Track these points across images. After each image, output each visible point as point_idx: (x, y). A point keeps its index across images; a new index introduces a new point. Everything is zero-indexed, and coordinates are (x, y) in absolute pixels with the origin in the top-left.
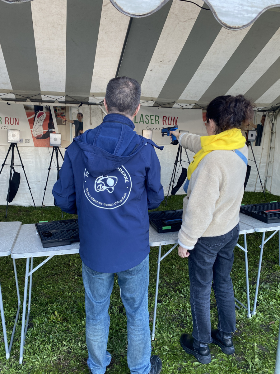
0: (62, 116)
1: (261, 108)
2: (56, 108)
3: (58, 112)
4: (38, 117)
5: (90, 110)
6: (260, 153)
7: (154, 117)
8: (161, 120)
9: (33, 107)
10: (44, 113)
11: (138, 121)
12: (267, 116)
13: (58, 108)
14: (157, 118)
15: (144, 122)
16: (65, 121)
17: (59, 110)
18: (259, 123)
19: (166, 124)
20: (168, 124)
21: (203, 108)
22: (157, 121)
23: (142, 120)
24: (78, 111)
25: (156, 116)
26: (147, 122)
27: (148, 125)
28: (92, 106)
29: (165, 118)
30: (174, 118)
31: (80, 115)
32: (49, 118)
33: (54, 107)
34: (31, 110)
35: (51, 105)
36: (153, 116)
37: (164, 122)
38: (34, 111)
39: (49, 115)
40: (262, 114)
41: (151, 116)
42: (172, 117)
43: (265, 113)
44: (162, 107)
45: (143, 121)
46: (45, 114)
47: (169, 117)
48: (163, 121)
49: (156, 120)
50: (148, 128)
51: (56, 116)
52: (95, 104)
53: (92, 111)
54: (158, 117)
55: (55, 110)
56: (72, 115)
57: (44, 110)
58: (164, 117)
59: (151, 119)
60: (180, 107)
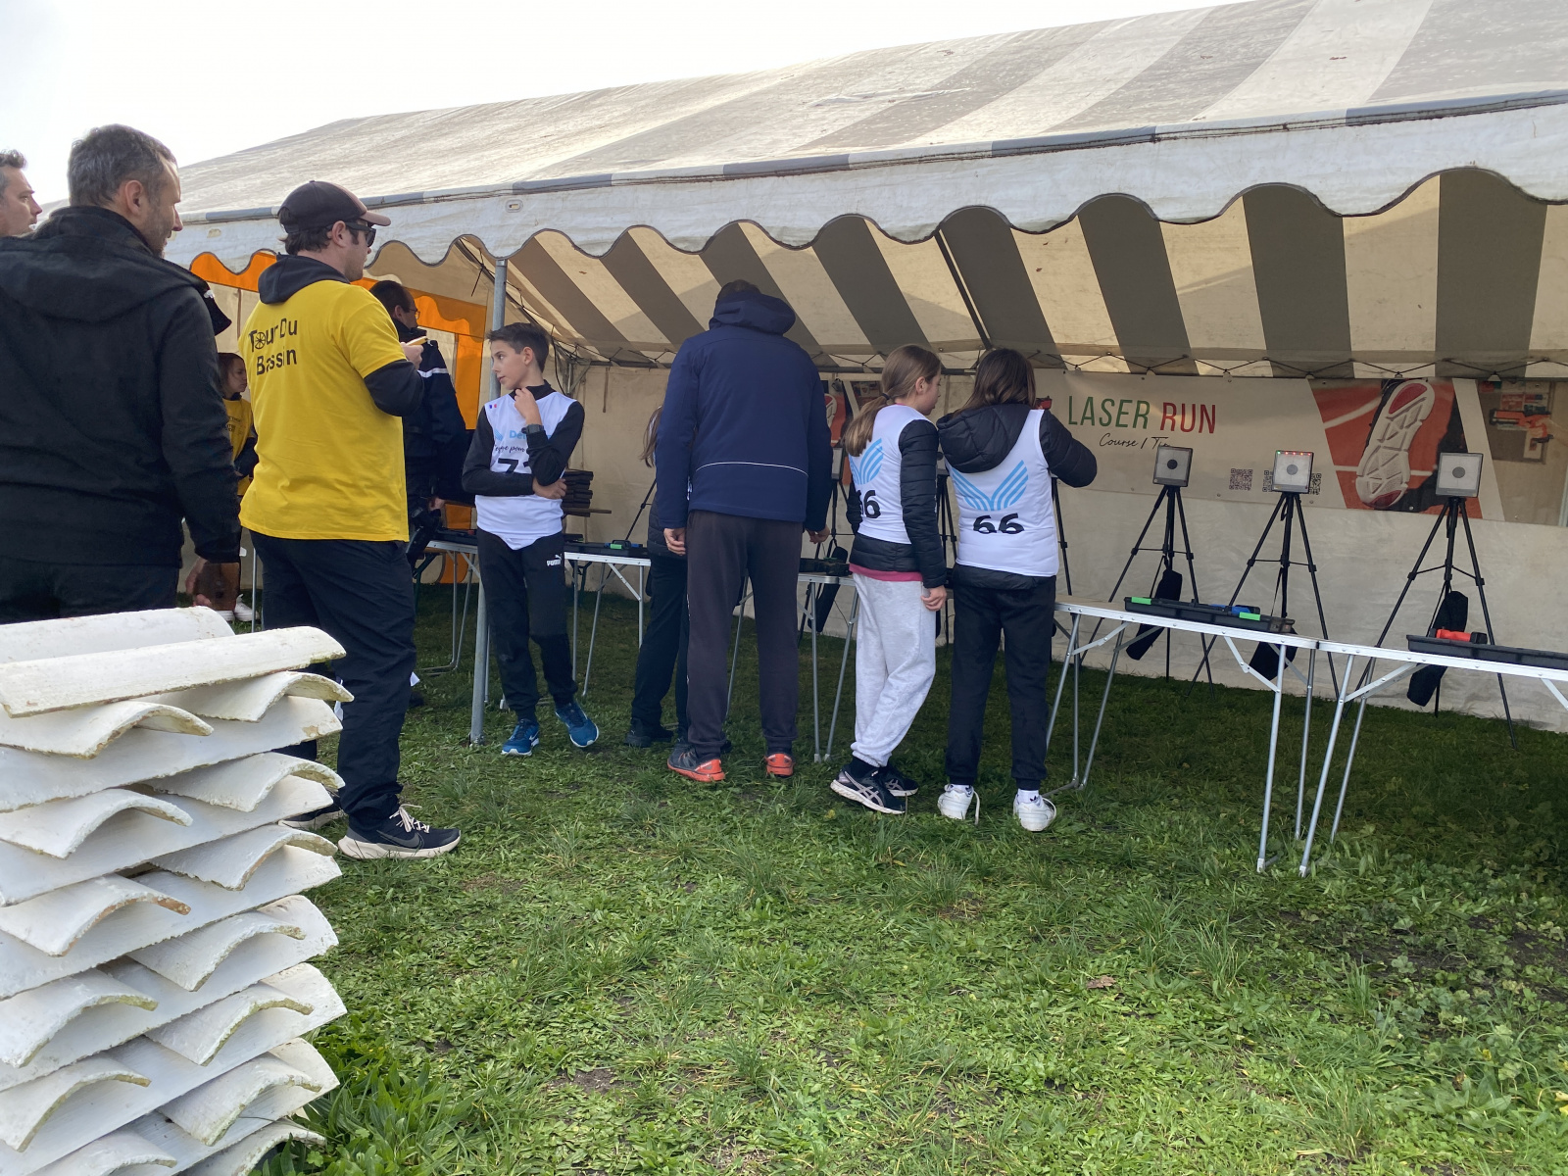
2: (857, 386)
3: (863, 394)
5: (948, 389)
7: (1134, 405)
8: (1156, 413)
11: (1077, 417)
13: (861, 386)
14: (1143, 407)
15: (1097, 421)
17: (865, 390)
19: (1173, 429)
20: (1183, 429)
21: (1309, 373)
22: (1141, 420)
23: (1088, 414)
25: (1139, 402)
26: (1105, 421)
27: (1106, 430)
28: (953, 378)
29: (1170, 408)
30: (1203, 408)
32: (844, 410)
33: (854, 383)
35: (846, 378)
36: (1130, 401)
37: (1169, 422)
39: (843, 403)
41: (1122, 402)
42: (1194, 406)
44: (1157, 374)
45: (1092, 418)
46: (834, 401)
47: (1183, 405)
48: (1165, 417)
49: (1137, 415)
50: (1107, 439)
52: (960, 372)
53: (951, 392)
54: (1147, 404)
55: (857, 391)
57: (832, 391)
58: (1165, 405)
59: (1120, 412)
60: (1221, 372)
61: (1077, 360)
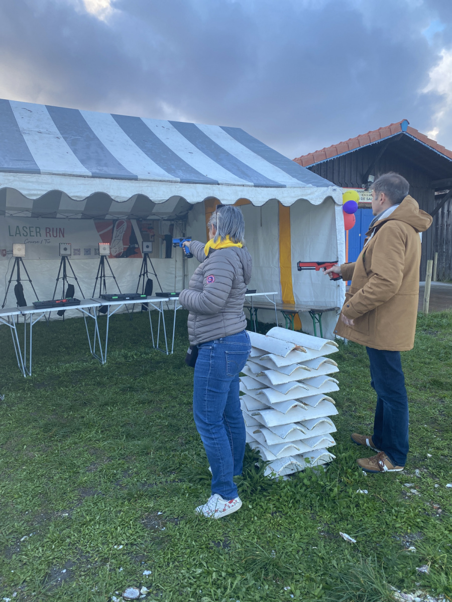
1: (166, 217)
6: (174, 266)
11: (13, 233)
12: (175, 225)
18: (167, 232)
19: (50, 236)
20: (53, 236)
21: (93, 218)
27: (27, 237)
40: (169, 223)
41: (30, 228)
42: (56, 228)
43: (173, 222)
44: (42, 218)
47: (53, 229)
48: (46, 233)
49: (37, 232)
50: (27, 241)
54: (39, 228)
59: (30, 231)
60: (65, 217)
61: (12, 212)
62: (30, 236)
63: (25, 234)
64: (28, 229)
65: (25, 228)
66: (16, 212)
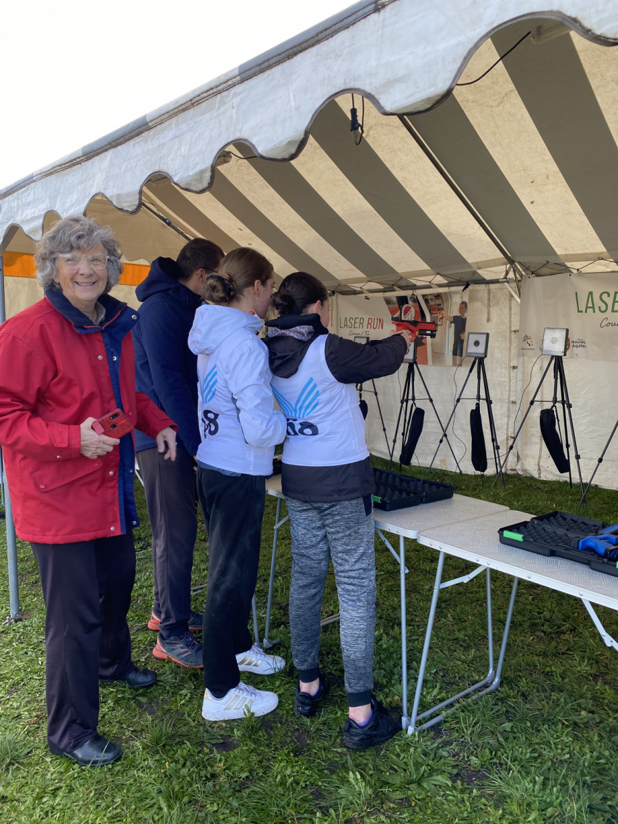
0: (439, 310)
2: (426, 297)
3: (431, 303)
4: (405, 315)
5: (489, 294)
9: (395, 299)
10: (410, 308)
11: (583, 308)
13: (429, 298)
15: (597, 309)
16: (442, 318)
17: (432, 300)
24: (462, 298)
28: (491, 285)
31: (464, 306)
32: (420, 314)
33: (423, 296)
34: (394, 304)
38: (397, 306)
39: (418, 309)
45: (593, 307)
46: (413, 309)
50: (605, 322)
51: (430, 311)
52: (496, 281)
53: (491, 296)
55: (426, 301)
56: (452, 307)
59: (615, 301)
61: (577, 265)
62: (613, 311)
63: (603, 308)
64: (612, 295)
65: (605, 297)
66: (585, 263)
